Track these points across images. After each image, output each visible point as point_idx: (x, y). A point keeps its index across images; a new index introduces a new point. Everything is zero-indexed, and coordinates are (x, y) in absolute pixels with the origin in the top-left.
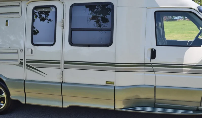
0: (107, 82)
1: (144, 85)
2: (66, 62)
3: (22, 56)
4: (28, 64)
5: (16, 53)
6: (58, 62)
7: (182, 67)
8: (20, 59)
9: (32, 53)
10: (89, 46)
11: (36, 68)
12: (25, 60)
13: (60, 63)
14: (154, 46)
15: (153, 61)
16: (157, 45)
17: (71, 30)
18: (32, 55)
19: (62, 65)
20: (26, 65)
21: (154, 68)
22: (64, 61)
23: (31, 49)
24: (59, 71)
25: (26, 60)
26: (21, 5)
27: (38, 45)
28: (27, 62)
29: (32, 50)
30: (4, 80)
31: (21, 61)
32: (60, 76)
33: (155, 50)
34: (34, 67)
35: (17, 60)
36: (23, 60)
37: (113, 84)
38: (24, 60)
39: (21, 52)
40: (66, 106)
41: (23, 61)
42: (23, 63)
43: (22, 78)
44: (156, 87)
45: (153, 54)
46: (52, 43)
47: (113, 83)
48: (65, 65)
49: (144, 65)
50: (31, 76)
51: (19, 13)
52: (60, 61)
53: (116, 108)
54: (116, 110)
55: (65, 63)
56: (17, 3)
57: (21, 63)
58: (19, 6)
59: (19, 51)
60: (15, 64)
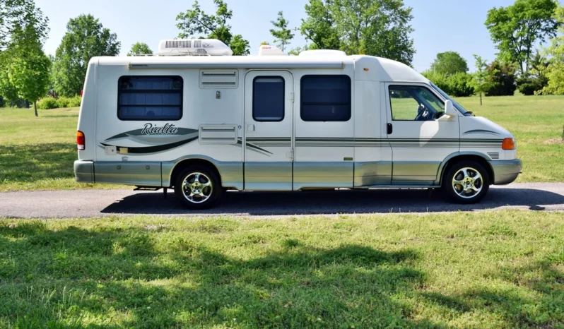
0: (345, 159)
1: (381, 161)
2: (298, 139)
3: (240, 133)
4: (249, 142)
5: (233, 130)
6: (288, 139)
7: (419, 141)
9: (254, 130)
10: (324, 120)
11: (260, 147)
12: (245, 139)
13: (290, 140)
14: (390, 121)
15: (390, 136)
16: (393, 120)
17: (303, 104)
18: (254, 132)
19: (293, 142)
21: (391, 143)
22: (296, 138)
23: (252, 126)
24: (289, 149)
26: (237, 74)
27: (262, 121)
28: (247, 140)
29: (254, 127)
30: (217, 165)
31: (239, 139)
32: (290, 155)
33: (391, 125)
34: (257, 146)
35: (233, 139)
36: (241, 138)
38: (243, 139)
39: (240, 129)
40: (297, 188)
43: (240, 159)
44: (394, 163)
45: (390, 129)
46: (280, 118)
47: (351, 159)
48: (296, 142)
49: (381, 140)
50: (253, 156)
52: (290, 138)
53: (355, 185)
54: (355, 187)
55: (296, 140)
56: (231, 72)
57: (240, 142)
58: (234, 75)
59: (237, 128)
60: (232, 143)
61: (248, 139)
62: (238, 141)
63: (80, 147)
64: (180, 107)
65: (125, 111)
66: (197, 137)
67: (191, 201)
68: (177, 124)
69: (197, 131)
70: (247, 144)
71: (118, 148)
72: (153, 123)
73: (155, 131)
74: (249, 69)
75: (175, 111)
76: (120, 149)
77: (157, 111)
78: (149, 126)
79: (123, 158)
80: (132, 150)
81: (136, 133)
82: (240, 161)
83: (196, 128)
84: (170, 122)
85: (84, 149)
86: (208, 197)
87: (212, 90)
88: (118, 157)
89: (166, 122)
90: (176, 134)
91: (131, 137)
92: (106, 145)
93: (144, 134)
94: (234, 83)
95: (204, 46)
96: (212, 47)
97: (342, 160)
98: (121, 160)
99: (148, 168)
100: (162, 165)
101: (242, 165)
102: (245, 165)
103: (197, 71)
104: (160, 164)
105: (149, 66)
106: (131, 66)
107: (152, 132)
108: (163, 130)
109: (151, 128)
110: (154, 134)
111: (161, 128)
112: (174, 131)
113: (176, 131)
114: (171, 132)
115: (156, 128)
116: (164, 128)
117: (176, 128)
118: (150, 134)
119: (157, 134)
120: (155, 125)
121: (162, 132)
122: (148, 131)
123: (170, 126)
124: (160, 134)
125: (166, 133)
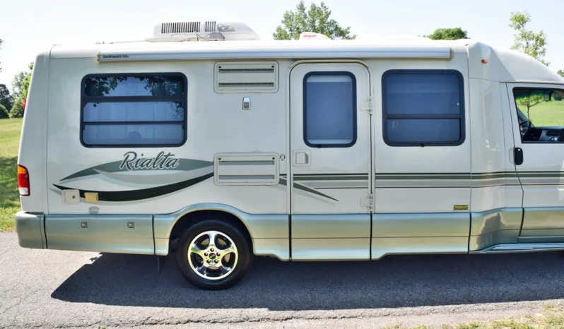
0: (456, 208)
1: (505, 208)
2: (380, 176)
3: (283, 167)
4: (298, 182)
5: (272, 162)
6: (363, 176)
8: (281, 175)
9: (307, 162)
10: (422, 145)
11: (318, 190)
12: (292, 176)
13: (367, 178)
14: (519, 144)
15: (520, 168)
16: (523, 142)
17: (387, 117)
18: (307, 165)
19: (371, 181)
20: (294, 184)
21: (520, 178)
22: (376, 174)
23: (304, 154)
24: (366, 192)
25: (294, 175)
26: (276, 69)
27: (319, 146)
28: (295, 179)
29: (306, 155)
30: (243, 218)
31: (282, 177)
32: (367, 202)
33: (521, 150)
34: (312, 188)
35: (272, 177)
36: (286, 175)
37: (467, 209)
38: (288, 176)
39: (283, 160)
41: (286, 177)
42: (286, 181)
43: (284, 209)
44: (525, 209)
45: (518, 157)
46: (348, 142)
47: (465, 207)
48: (377, 180)
49: (506, 174)
51: (273, 83)
52: (367, 174)
53: (471, 249)
54: (470, 253)
55: (376, 178)
56: (268, 65)
57: (283, 182)
58: (271, 70)
59: (277, 158)
60: (269, 184)
61: (297, 177)
62: (280, 179)
63: (22, 191)
64: (184, 124)
65: (93, 131)
66: (212, 175)
67: (205, 276)
68: (178, 153)
69: (212, 163)
70: (296, 186)
71: (82, 193)
72: (139, 151)
73: (142, 164)
75: (173, 132)
76: (86, 194)
77: (145, 132)
78: (132, 156)
79: (90, 208)
80: (105, 196)
81: (110, 168)
82: (284, 212)
83: (211, 160)
84: (167, 150)
85: (29, 195)
86: (230, 270)
87: (235, 97)
88: (83, 207)
89: (159, 150)
90: (178, 169)
91: (102, 175)
92: (62, 188)
93: (125, 170)
94: (271, 84)
95: (220, 29)
96: (233, 30)
97: (451, 209)
98: (87, 211)
99: (131, 225)
100: (155, 219)
101: (287, 218)
102: (293, 218)
103: (210, 65)
104: (151, 219)
105: (131, 58)
106: (102, 58)
107: (136, 167)
108: (154, 163)
109: (136, 160)
110: (140, 169)
111: (151, 160)
112: (173, 164)
113: (177, 164)
114: (167, 165)
115: (143, 159)
116: (157, 159)
117: (177, 160)
118: (134, 170)
119: (145, 169)
120: (142, 155)
121: (154, 167)
122: (131, 164)
123: (167, 156)
124: (150, 169)
125: (161, 167)
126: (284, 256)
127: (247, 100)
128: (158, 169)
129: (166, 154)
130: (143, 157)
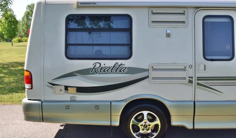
3: (190, 72)
4: (200, 82)
5: (184, 69)
8: (189, 77)
9: (205, 69)
11: (211, 87)
12: (196, 78)
18: (205, 71)
20: (197, 83)
23: (203, 65)
25: (197, 77)
26: (186, 13)
27: (212, 60)
28: (198, 80)
29: (205, 66)
31: (190, 79)
34: (208, 85)
35: (185, 78)
36: (192, 77)
38: (194, 78)
39: (191, 68)
41: (192, 79)
42: (192, 81)
43: (191, 98)
50: (203, 95)
57: (191, 82)
58: (183, 14)
60: (183, 83)
61: (199, 79)
62: (189, 80)
63: (27, 86)
64: (130, 45)
65: (73, 50)
66: (148, 77)
68: (127, 63)
69: (148, 70)
70: (198, 84)
71: (66, 88)
72: (102, 62)
73: (104, 70)
74: (197, 8)
75: (124, 50)
76: (69, 88)
77: (106, 50)
78: (98, 65)
79: (71, 97)
80: (81, 90)
81: (84, 72)
82: (191, 100)
83: (147, 68)
84: (120, 62)
85: (32, 88)
86: (155, 134)
87: (162, 29)
88: (66, 97)
89: (115, 61)
90: (127, 73)
91: (79, 77)
92: (53, 85)
93: (93, 73)
94: (184, 22)
98: (69, 99)
99: (97, 107)
100: (112, 104)
101: (193, 103)
102: (196, 103)
103: (146, 10)
104: (110, 103)
105: (97, 5)
106: (79, 4)
107: (101, 72)
108: (112, 70)
109: (100, 68)
110: (103, 73)
111: (110, 68)
112: (124, 70)
113: (126, 70)
114: (120, 71)
115: (105, 67)
116: (114, 67)
117: (126, 68)
118: (99, 74)
119: (106, 73)
120: (104, 64)
121: (112, 72)
122: (97, 70)
123: (120, 65)
124: (110, 73)
125: (116, 72)
126: (190, 126)
127: (168, 32)
128: (114, 73)
129: (119, 64)
130: (105, 66)
